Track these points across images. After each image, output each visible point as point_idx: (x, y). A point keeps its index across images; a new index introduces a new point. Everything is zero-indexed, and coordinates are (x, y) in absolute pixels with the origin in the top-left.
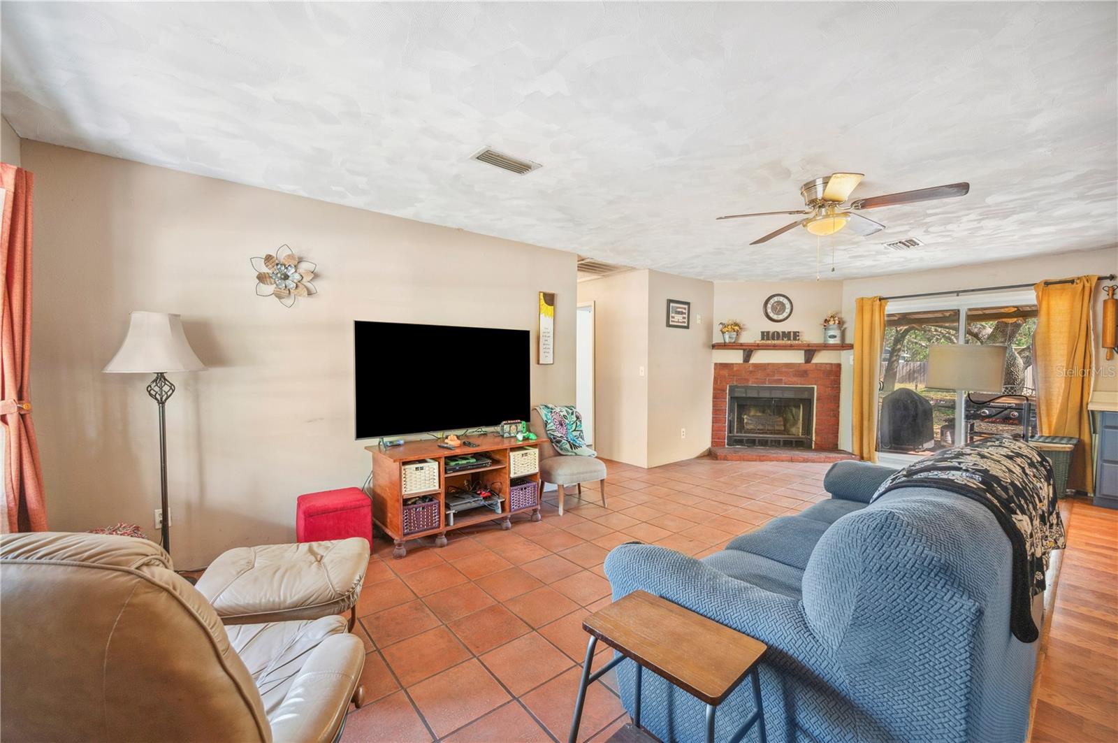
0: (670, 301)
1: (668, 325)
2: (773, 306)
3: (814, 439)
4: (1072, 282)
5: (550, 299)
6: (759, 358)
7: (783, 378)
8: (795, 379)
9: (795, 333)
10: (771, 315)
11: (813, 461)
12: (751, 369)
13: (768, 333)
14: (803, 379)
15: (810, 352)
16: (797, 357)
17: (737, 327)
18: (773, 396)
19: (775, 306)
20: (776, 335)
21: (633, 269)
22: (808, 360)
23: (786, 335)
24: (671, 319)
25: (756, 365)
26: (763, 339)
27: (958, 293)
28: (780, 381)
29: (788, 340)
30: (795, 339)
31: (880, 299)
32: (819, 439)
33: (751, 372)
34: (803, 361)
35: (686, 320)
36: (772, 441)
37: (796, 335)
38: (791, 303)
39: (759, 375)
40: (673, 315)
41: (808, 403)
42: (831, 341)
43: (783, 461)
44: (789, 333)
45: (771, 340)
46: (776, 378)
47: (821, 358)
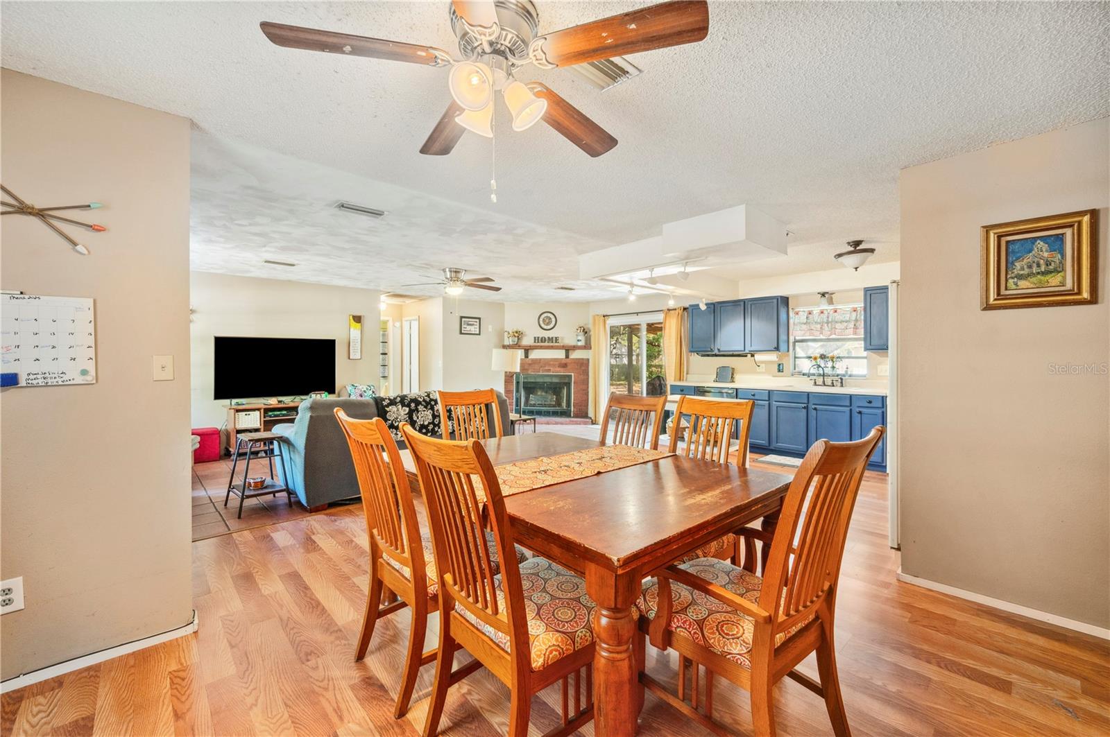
0: (462, 317)
1: (461, 333)
2: (544, 319)
3: (572, 410)
4: (675, 309)
5: (358, 319)
6: (535, 355)
7: (551, 369)
8: (558, 369)
9: (556, 338)
10: (543, 325)
11: (562, 424)
12: (530, 362)
13: (538, 338)
14: (562, 369)
15: (568, 350)
16: (560, 354)
17: (519, 335)
18: (545, 381)
19: (547, 319)
20: (543, 340)
21: (431, 297)
22: (567, 356)
23: (550, 339)
24: (463, 329)
25: (533, 360)
26: (535, 342)
27: (637, 313)
28: (549, 370)
29: (552, 343)
30: (556, 342)
31: (604, 316)
32: (575, 410)
33: (530, 364)
34: (564, 357)
35: (478, 330)
36: (545, 412)
37: (557, 339)
38: (555, 317)
39: (537, 367)
40: (465, 326)
41: (568, 385)
42: (580, 344)
43: (542, 424)
44: (552, 338)
45: (541, 343)
46: (547, 368)
47: (575, 355)
